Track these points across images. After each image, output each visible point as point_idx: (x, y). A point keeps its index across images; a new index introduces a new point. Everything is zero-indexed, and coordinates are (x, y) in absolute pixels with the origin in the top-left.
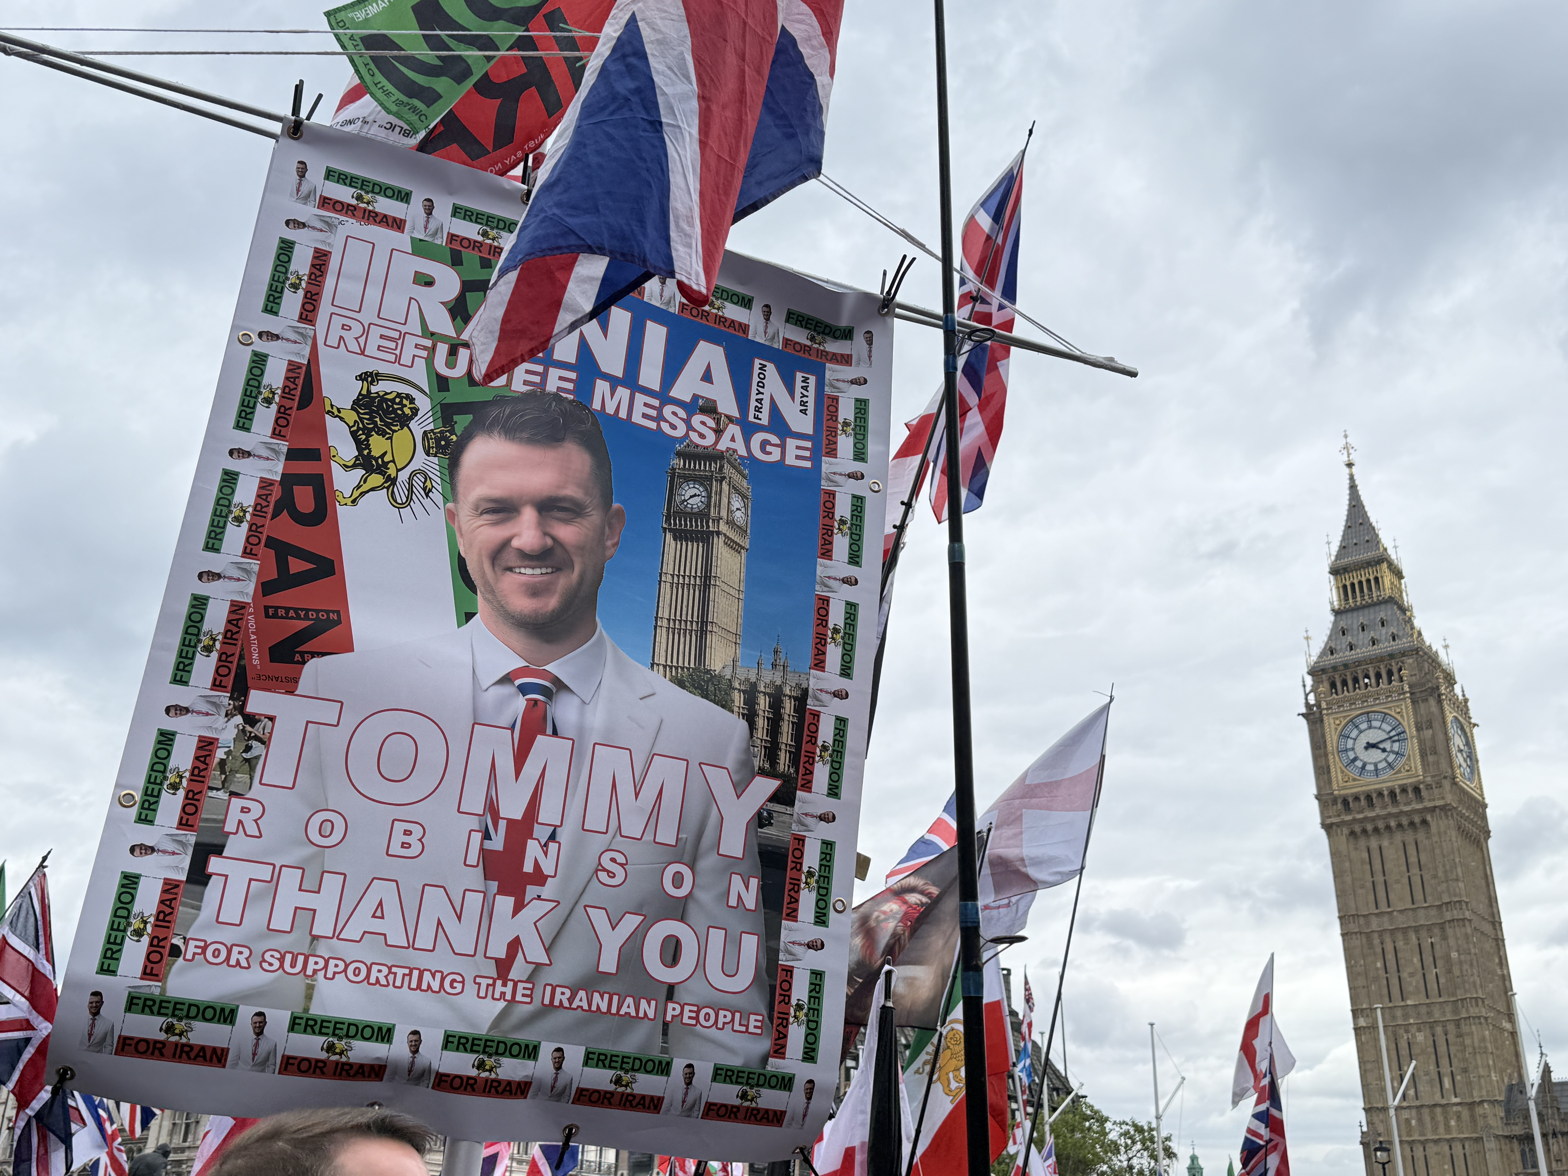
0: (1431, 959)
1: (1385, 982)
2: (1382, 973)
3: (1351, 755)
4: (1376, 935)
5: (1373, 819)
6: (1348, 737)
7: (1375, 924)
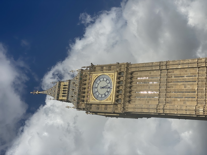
0: (180, 78)
1: (186, 99)
2: (182, 99)
3: (103, 96)
4: (167, 99)
5: (125, 92)
6: (98, 96)
7: (163, 99)
